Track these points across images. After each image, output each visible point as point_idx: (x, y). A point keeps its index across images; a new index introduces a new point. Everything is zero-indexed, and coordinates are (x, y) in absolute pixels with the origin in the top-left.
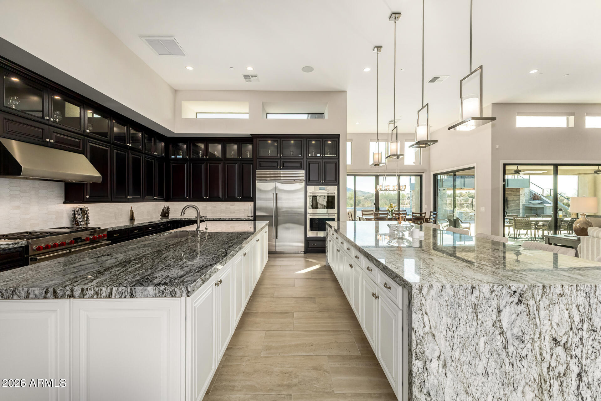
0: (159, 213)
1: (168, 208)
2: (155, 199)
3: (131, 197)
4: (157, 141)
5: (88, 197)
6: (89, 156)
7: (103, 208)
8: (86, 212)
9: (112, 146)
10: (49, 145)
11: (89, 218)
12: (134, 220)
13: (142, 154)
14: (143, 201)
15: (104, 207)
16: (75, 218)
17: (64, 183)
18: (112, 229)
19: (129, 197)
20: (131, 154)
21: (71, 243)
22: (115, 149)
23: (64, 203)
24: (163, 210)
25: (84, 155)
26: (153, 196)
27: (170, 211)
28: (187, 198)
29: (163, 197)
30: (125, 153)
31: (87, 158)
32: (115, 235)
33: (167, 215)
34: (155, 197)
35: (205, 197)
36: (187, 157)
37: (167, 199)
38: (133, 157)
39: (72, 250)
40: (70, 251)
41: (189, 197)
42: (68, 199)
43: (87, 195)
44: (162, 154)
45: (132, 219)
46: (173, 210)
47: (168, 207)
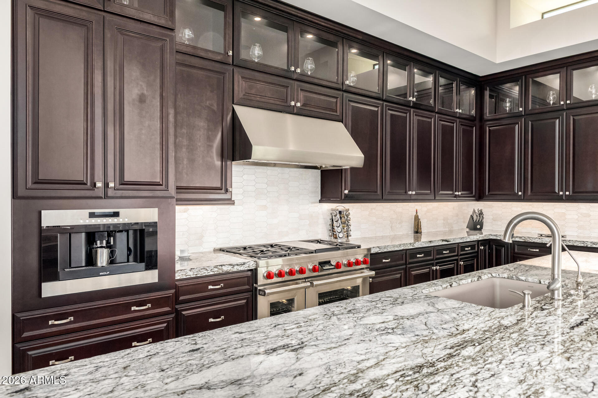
0: (464, 222)
1: (481, 213)
2: (456, 196)
3: (414, 193)
4: (462, 87)
5: (346, 192)
6: (350, 124)
7: (374, 211)
8: (346, 217)
9: (385, 103)
10: (295, 111)
11: (351, 228)
12: (421, 233)
13: (434, 114)
14: (435, 200)
15: (374, 209)
16: (332, 226)
17: (320, 171)
18: (378, 249)
19: (410, 193)
20: (416, 115)
21: (314, 270)
22: (389, 109)
23: (321, 201)
24: (472, 217)
25: (342, 122)
26: (453, 191)
27: (484, 220)
28: (520, 193)
29: (472, 193)
30: (405, 115)
31: (346, 127)
32: (384, 261)
33: (478, 227)
34: (457, 193)
35: (561, 193)
36: (521, 109)
37: (480, 197)
38: (418, 120)
39: (315, 283)
40: (312, 283)
41: (525, 193)
42: (325, 197)
43: (345, 189)
44: (470, 111)
45: (417, 231)
46: (491, 217)
47: (481, 211)
